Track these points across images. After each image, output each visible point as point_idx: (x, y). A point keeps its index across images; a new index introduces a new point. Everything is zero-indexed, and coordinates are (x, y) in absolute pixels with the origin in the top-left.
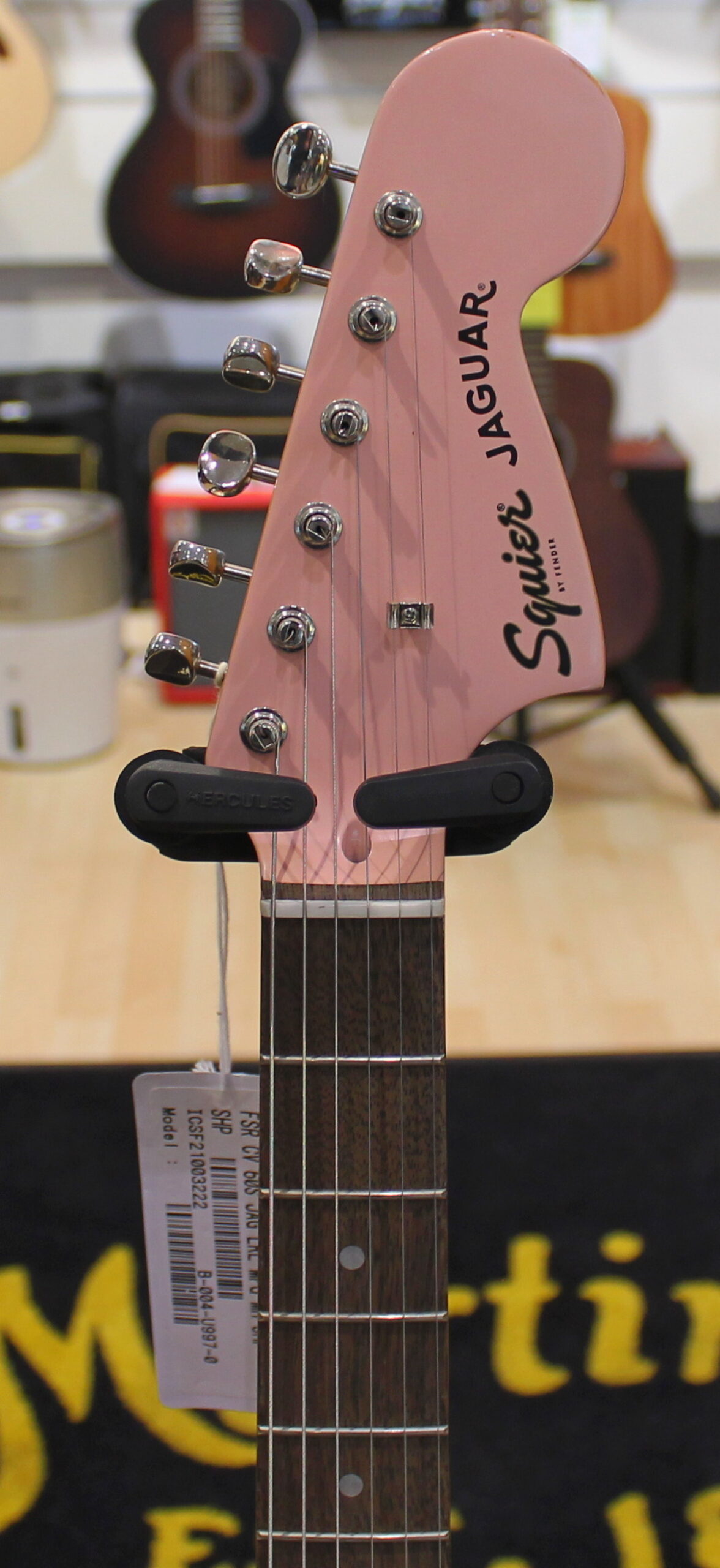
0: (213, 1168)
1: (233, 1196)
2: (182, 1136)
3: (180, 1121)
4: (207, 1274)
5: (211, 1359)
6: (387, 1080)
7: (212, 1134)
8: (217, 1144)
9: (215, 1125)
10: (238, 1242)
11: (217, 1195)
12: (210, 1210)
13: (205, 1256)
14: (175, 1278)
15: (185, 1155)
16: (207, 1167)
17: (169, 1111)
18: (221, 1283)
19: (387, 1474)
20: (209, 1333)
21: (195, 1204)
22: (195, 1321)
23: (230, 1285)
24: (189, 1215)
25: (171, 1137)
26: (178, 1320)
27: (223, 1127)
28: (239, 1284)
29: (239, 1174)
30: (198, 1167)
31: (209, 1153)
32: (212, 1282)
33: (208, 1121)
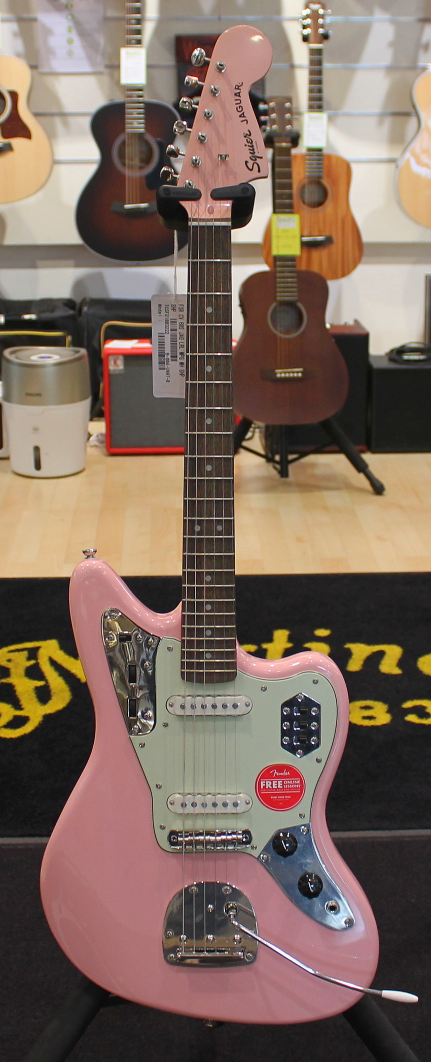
0: (171, 322)
1: (176, 330)
2: (163, 313)
3: (163, 308)
4: (168, 354)
5: (168, 381)
6: (218, 265)
7: (171, 312)
8: (172, 315)
9: (172, 309)
10: (176, 344)
11: (171, 330)
12: (170, 335)
13: (168, 349)
14: (159, 356)
15: (163, 319)
16: (169, 322)
17: (160, 305)
18: (171, 357)
19: (218, 365)
20: (168, 372)
21: (166, 333)
22: (164, 369)
23: (174, 357)
24: (164, 336)
25: (160, 313)
26: (160, 369)
27: (174, 310)
28: (176, 357)
29: (178, 323)
30: (167, 322)
31: (171, 317)
32: (169, 357)
33: (170, 308)
